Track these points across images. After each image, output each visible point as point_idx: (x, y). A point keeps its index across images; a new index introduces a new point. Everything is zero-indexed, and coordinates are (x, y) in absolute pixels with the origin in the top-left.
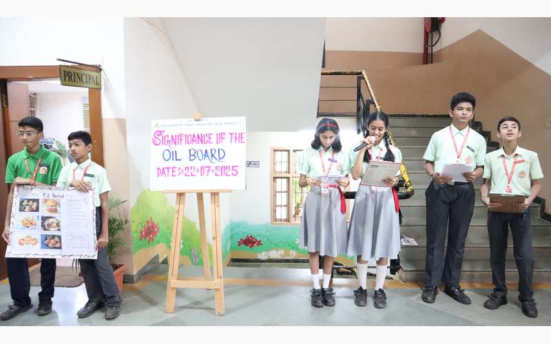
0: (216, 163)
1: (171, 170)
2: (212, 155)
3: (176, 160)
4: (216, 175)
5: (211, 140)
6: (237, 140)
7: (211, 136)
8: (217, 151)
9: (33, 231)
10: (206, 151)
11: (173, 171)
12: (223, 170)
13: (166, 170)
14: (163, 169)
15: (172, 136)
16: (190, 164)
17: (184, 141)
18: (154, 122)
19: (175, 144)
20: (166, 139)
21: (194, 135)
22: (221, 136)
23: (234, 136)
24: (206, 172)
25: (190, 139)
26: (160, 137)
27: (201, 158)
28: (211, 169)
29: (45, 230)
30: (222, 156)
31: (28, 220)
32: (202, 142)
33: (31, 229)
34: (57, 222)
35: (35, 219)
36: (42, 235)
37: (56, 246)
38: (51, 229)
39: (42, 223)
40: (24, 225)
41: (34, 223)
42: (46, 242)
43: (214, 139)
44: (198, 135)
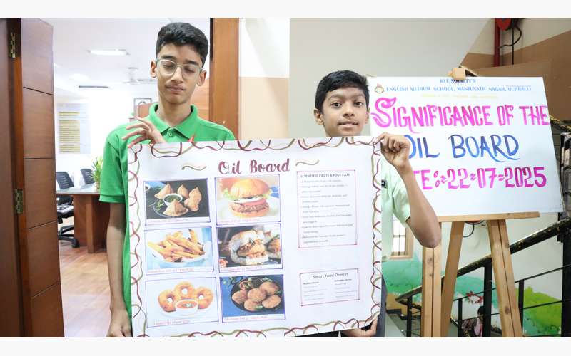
0: (503, 163)
1: (419, 175)
2: (496, 148)
3: (428, 156)
4: (508, 185)
5: (489, 119)
6: (536, 120)
7: (487, 111)
8: (503, 139)
9: (197, 271)
10: (483, 139)
11: (424, 179)
15: (413, 109)
16: (456, 164)
17: (437, 121)
18: (372, 81)
19: (422, 124)
20: (402, 115)
21: (455, 108)
22: (505, 111)
23: (528, 111)
24: (488, 181)
25: (449, 116)
26: (390, 111)
27: (474, 152)
28: (497, 173)
29: (231, 263)
30: (512, 148)
31: (176, 242)
32: (471, 120)
33: (188, 265)
34: (266, 240)
35: (199, 236)
36: (221, 279)
37: (266, 304)
38: (248, 261)
39: (220, 247)
40: (165, 256)
41: (195, 247)
42: (234, 297)
43: (493, 117)
44: (463, 108)
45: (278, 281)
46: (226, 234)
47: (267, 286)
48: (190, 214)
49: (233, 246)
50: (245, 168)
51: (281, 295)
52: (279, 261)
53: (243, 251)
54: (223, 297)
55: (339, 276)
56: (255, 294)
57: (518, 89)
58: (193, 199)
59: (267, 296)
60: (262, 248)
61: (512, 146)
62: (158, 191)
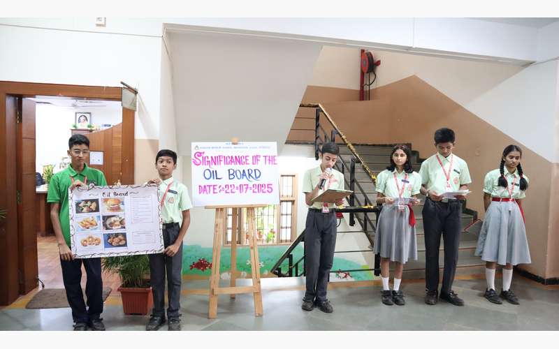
0: (253, 182)
1: (212, 188)
2: (250, 175)
3: (217, 178)
4: (254, 192)
5: (248, 162)
7: (247, 158)
8: (253, 171)
9: (94, 232)
10: (244, 171)
11: (214, 189)
12: (260, 188)
13: (207, 188)
14: (205, 186)
15: (212, 157)
16: (231, 182)
17: (222, 163)
18: (194, 144)
19: (215, 164)
20: (207, 160)
21: (232, 157)
22: (256, 158)
23: (268, 158)
24: (245, 190)
25: (228, 160)
26: (201, 158)
27: (239, 177)
28: (249, 186)
29: (107, 229)
30: (258, 175)
31: (87, 221)
32: (239, 162)
33: (92, 230)
34: (120, 220)
35: (96, 219)
36: (104, 234)
37: (120, 243)
38: (113, 228)
39: (103, 223)
40: (83, 227)
41: (94, 223)
42: (109, 241)
43: (250, 160)
44: (236, 157)
45: (124, 235)
46: (105, 218)
47: (120, 237)
48: (92, 211)
49: (108, 222)
50: (112, 195)
51: (126, 240)
52: (124, 228)
53: (112, 224)
54: (105, 241)
56: (116, 240)
57: (264, 147)
58: (93, 206)
59: (121, 240)
60: (118, 223)
61: (258, 174)
62: (80, 203)
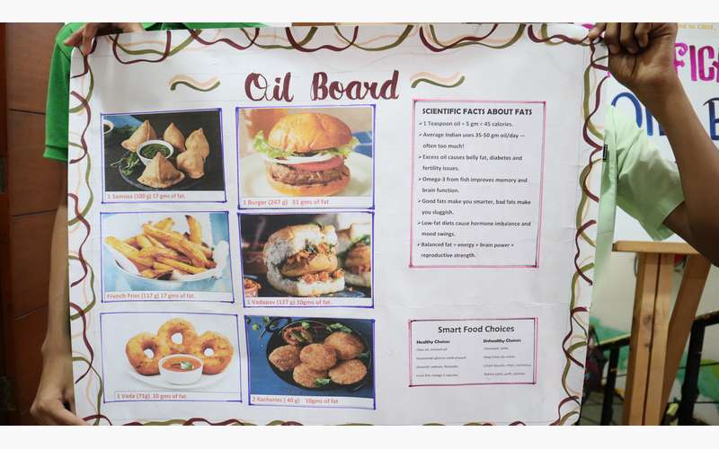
29: (267, 290)
31: (163, 240)
33: (185, 286)
34: (340, 245)
35: (206, 231)
36: (248, 320)
37: (337, 377)
38: (302, 287)
39: (245, 254)
40: (141, 267)
41: (199, 253)
42: (274, 357)
45: (362, 333)
46: (258, 229)
47: (338, 341)
48: (188, 184)
49: (271, 254)
50: (301, 90)
51: (368, 360)
52: (366, 291)
53: (293, 266)
54: (252, 354)
55: (496, 331)
56: (315, 355)
58: (193, 153)
59: (340, 360)
60: (331, 262)
62: (126, 133)
